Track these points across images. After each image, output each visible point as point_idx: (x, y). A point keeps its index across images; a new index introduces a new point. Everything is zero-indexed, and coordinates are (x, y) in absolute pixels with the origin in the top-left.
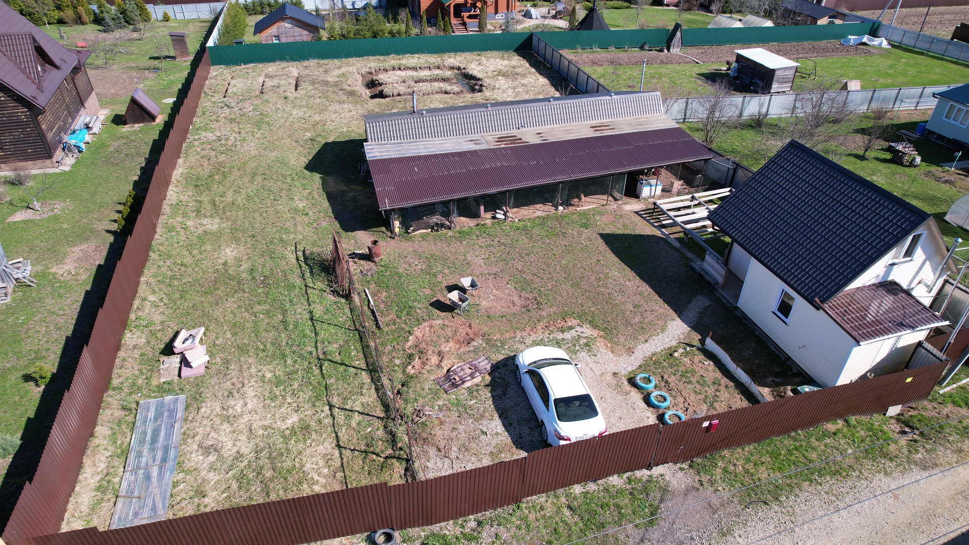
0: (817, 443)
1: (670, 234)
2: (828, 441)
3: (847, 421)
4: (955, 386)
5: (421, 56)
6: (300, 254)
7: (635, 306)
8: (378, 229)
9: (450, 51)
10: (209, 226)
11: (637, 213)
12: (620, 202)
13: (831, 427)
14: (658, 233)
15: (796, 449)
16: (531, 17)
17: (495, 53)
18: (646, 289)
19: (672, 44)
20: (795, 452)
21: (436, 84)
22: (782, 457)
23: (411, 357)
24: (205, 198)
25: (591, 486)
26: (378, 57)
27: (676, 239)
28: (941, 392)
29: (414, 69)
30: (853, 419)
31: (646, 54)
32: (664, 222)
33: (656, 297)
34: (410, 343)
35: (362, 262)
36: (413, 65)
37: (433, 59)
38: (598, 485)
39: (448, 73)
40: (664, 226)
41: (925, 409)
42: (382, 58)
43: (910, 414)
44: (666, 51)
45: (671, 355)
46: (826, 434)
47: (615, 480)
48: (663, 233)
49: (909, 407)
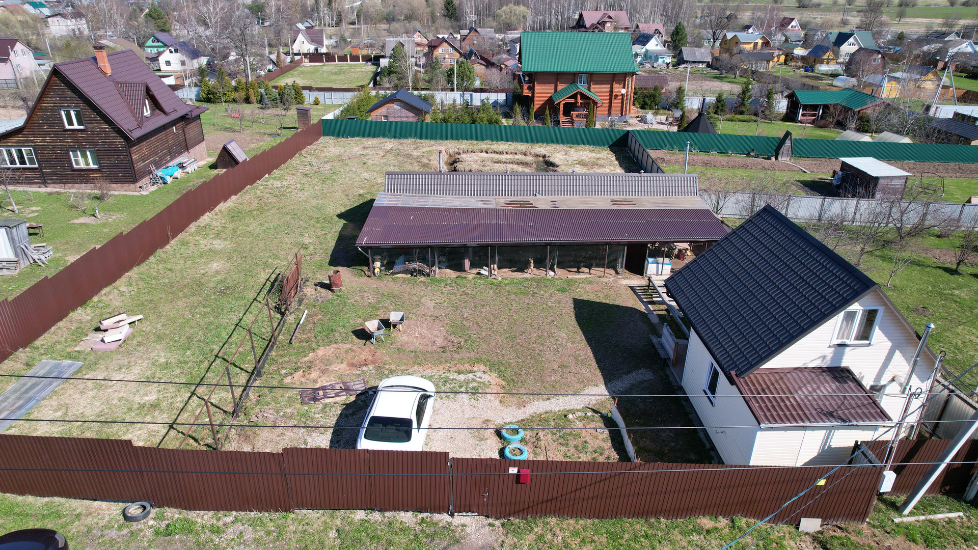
0: (679, 537)
1: (655, 310)
2: (695, 537)
3: (733, 521)
4: (922, 518)
5: (513, 144)
6: (274, 276)
7: (562, 366)
8: (360, 268)
9: (543, 142)
10: (217, 246)
11: (632, 288)
12: (620, 277)
13: (706, 522)
14: (642, 308)
15: (646, 536)
16: (645, 122)
17: (588, 147)
18: (587, 352)
19: (781, 152)
20: (643, 540)
21: (511, 166)
22: (623, 542)
23: (296, 370)
24: (230, 226)
25: (376, 516)
26: (473, 141)
27: (658, 315)
28: (897, 520)
29: (501, 153)
30: (742, 521)
31: (750, 160)
32: (654, 299)
33: (593, 363)
34: (306, 359)
35: (323, 291)
36: (501, 150)
37: (522, 147)
38: (384, 517)
39: (529, 159)
40: (653, 303)
41: (859, 533)
42: (475, 142)
43: (832, 533)
44: (773, 159)
45: (565, 416)
46: (698, 530)
47: (407, 518)
48: (647, 309)
49: (837, 526)
